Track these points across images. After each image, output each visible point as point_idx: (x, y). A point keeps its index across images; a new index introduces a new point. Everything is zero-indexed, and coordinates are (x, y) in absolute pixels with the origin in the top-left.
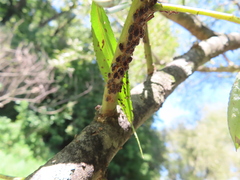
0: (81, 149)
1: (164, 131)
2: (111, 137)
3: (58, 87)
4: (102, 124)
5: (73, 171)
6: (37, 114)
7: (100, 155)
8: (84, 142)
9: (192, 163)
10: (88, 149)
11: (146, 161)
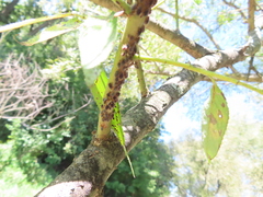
0: (79, 171)
1: (172, 143)
2: (106, 159)
3: (54, 101)
4: (98, 148)
5: (73, 190)
6: (31, 132)
7: (96, 175)
8: (82, 165)
9: (203, 177)
10: (85, 171)
11: (153, 178)
